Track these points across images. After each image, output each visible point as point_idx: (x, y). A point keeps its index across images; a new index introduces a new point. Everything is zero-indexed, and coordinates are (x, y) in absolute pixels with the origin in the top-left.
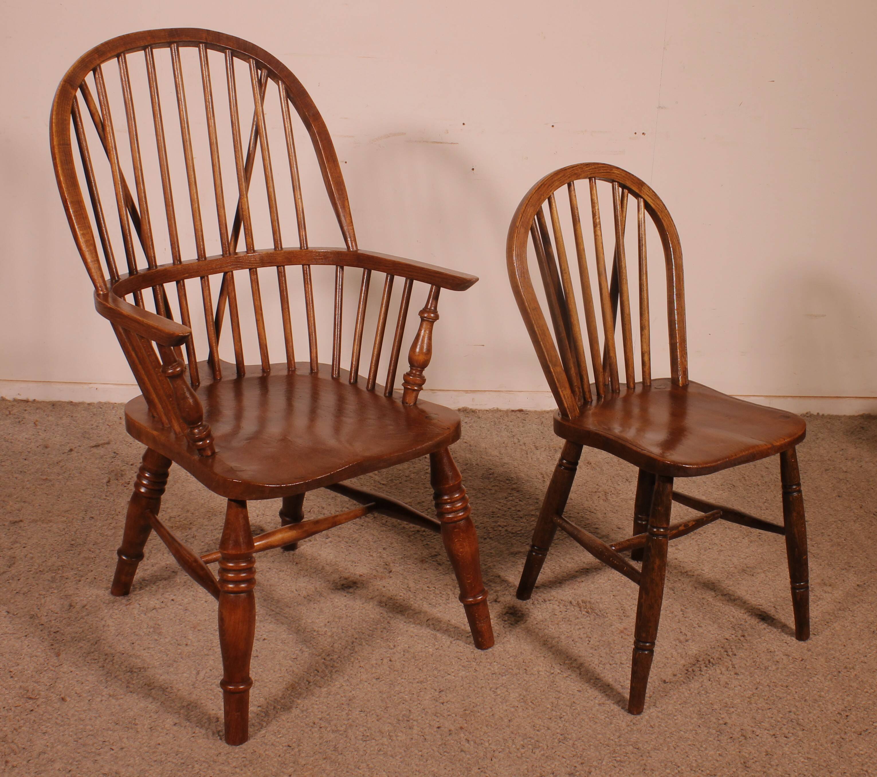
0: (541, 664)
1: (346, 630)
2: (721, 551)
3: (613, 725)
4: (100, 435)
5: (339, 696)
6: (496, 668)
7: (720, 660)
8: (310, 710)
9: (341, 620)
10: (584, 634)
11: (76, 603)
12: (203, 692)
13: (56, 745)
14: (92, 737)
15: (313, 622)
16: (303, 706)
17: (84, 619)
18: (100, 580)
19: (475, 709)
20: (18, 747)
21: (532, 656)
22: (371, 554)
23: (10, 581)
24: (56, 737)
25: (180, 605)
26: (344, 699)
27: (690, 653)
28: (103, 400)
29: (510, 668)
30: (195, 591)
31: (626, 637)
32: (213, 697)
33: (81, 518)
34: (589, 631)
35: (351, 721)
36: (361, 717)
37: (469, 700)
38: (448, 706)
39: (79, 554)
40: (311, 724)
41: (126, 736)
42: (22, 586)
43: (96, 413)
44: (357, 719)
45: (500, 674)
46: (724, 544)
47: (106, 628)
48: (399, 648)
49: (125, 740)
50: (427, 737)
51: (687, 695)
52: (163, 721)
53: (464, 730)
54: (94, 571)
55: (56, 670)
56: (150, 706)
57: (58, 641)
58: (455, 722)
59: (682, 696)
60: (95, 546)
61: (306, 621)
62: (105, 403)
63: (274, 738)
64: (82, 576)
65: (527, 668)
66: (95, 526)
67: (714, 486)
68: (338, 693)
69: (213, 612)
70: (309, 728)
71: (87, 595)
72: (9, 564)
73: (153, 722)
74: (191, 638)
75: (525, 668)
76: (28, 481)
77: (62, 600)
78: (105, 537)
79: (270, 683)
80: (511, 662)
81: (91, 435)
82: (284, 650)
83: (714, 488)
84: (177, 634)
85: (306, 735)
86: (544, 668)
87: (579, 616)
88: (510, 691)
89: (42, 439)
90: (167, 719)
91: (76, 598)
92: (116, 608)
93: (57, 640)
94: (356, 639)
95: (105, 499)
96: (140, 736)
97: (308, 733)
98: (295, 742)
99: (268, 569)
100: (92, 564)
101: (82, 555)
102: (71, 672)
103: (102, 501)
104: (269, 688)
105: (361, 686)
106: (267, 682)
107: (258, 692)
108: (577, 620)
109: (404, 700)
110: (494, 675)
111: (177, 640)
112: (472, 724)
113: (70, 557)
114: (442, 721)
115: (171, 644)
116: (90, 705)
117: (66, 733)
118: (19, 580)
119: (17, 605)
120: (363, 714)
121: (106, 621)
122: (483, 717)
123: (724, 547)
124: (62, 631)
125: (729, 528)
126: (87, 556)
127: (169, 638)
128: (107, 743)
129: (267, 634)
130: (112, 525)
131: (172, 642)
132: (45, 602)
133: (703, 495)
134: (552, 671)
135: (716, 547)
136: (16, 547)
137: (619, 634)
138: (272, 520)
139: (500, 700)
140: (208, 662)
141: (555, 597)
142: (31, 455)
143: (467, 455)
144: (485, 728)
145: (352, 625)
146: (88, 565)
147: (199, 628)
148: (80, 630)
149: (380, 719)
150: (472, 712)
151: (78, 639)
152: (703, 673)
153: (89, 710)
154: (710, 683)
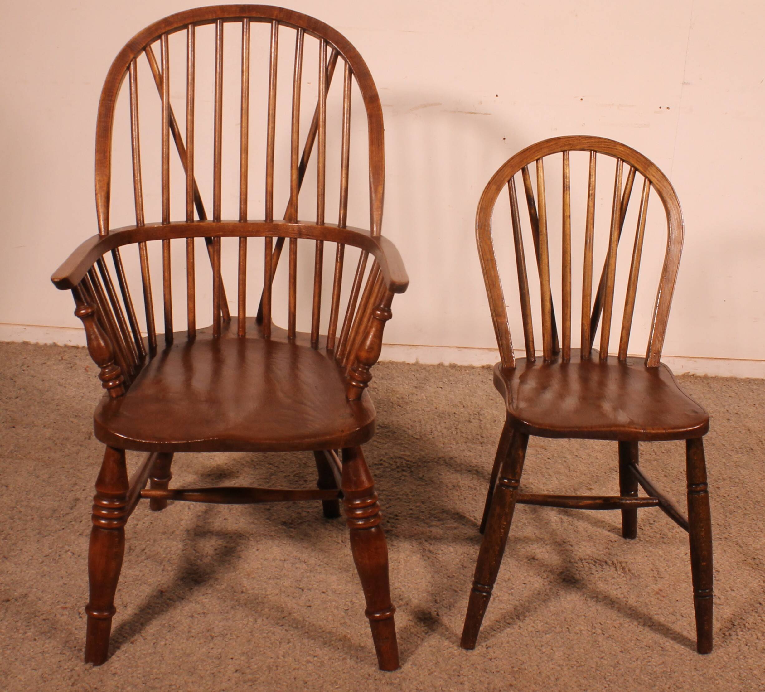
0: (583, 623)
2: (745, 515)
3: (657, 688)
6: (539, 626)
7: (755, 625)
10: (621, 594)
12: (261, 640)
13: (125, 686)
14: (158, 680)
17: (144, 562)
19: (523, 667)
20: (90, 686)
21: (573, 615)
22: (411, 507)
23: (73, 523)
24: (126, 678)
27: (725, 616)
29: (553, 627)
31: (662, 598)
32: (271, 646)
34: (625, 590)
35: (403, 674)
36: (413, 670)
37: (516, 657)
38: (497, 662)
40: (367, 676)
41: (190, 681)
42: (84, 528)
44: (410, 672)
45: (543, 632)
46: (748, 507)
49: (190, 684)
51: (726, 659)
52: (225, 668)
53: (513, 687)
56: (212, 651)
58: (504, 678)
59: (722, 660)
63: (331, 689)
64: (139, 520)
65: (570, 628)
67: (733, 449)
69: (265, 560)
70: (365, 680)
71: (145, 539)
72: (71, 506)
73: (215, 667)
74: (245, 585)
75: (567, 626)
76: (83, 425)
79: (324, 633)
80: (554, 620)
82: (335, 601)
83: (733, 451)
85: (361, 686)
86: (586, 627)
87: (615, 576)
88: (555, 649)
89: (93, 385)
90: (229, 665)
96: (204, 681)
97: (364, 685)
108: (614, 579)
109: (453, 655)
110: (538, 633)
112: (520, 681)
114: (491, 677)
116: (155, 648)
117: (135, 675)
118: (81, 522)
119: (81, 547)
120: (415, 668)
122: (530, 675)
123: (748, 511)
125: (751, 492)
128: (174, 687)
129: (318, 584)
133: (723, 458)
134: (594, 631)
135: (741, 511)
136: (76, 489)
137: (655, 595)
139: (546, 658)
141: (590, 556)
142: (83, 399)
143: (494, 412)
144: (534, 686)
145: (399, 578)
147: (253, 576)
148: (141, 574)
149: (432, 673)
150: (519, 669)
151: (140, 582)
152: (739, 637)
153: (155, 653)
154: (747, 647)
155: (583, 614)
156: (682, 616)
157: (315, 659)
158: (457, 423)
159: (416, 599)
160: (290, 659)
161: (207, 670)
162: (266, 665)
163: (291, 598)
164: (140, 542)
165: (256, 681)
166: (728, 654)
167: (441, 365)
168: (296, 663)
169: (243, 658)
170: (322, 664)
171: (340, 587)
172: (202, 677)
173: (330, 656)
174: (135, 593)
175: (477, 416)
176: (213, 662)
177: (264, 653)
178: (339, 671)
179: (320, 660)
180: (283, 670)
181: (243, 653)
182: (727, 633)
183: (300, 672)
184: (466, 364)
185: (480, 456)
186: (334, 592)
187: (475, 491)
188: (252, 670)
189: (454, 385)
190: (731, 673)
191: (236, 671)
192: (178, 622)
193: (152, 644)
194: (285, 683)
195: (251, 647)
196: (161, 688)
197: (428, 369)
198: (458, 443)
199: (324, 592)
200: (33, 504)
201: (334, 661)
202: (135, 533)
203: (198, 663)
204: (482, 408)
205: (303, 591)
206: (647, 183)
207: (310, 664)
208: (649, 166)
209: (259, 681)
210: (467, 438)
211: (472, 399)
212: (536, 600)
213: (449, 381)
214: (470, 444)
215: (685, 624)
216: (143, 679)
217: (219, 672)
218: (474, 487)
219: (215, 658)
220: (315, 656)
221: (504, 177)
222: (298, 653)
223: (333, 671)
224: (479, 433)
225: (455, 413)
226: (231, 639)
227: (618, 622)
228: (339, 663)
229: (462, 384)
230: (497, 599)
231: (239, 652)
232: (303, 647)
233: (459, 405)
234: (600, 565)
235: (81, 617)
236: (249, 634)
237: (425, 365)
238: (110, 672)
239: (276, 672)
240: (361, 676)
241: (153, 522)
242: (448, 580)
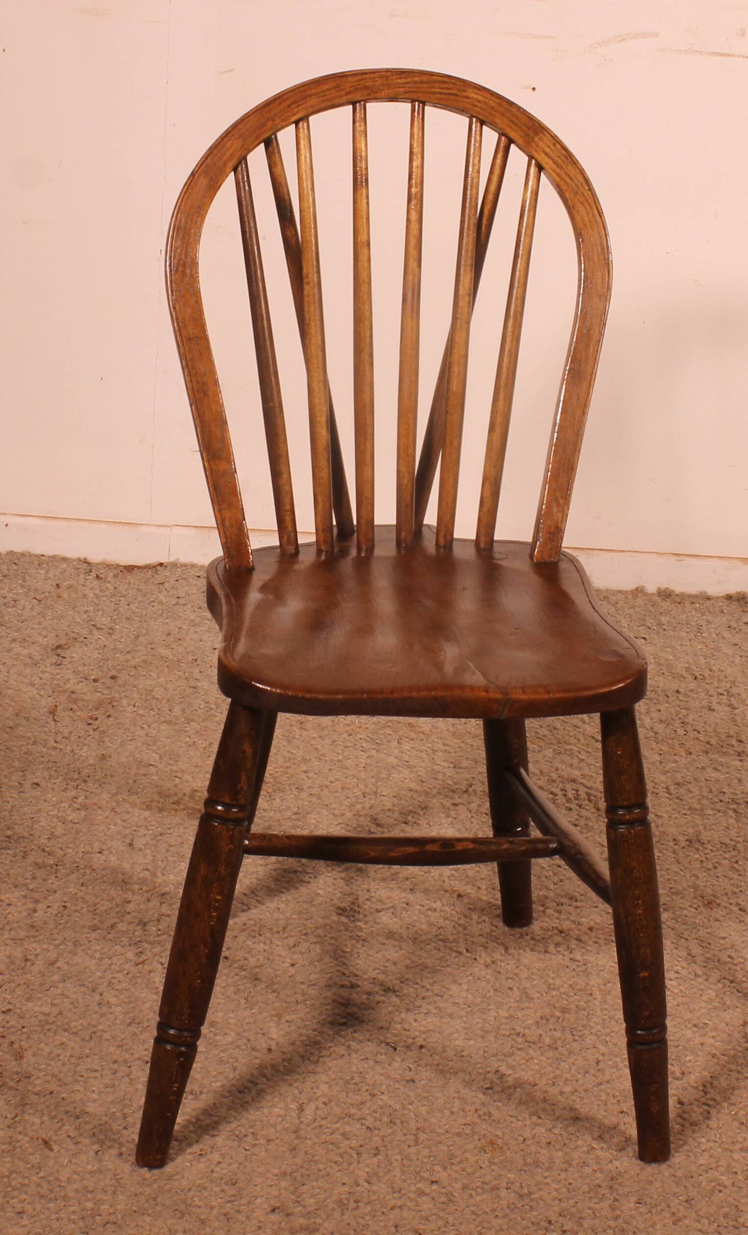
1: (580, 1036)
4: (23, 618)
5: (588, 1170)
8: (537, 1196)
9: (567, 1016)
11: (36, 955)
12: (317, 1147)
15: (511, 1016)
16: (521, 1187)
17: (57, 988)
18: (76, 911)
24: (44, 1222)
25: (241, 968)
26: (599, 1175)
28: (18, 549)
30: (268, 942)
32: (340, 1160)
33: (16, 784)
35: (620, 1221)
36: (641, 1214)
39: (24, 857)
40: (544, 1224)
41: (180, 1229)
43: (7, 573)
44: (633, 1217)
47: (105, 1009)
48: (693, 1077)
52: (249, 1202)
54: (59, 892)
55: (19, 1088)
56: (217, 1169)
57: (13, 1030)
60: (53, 842)
61: (497, 1012)
62: (23, 555)
64: (37, 901)
66: (45, 800)
68: (585, 1164)
69: (309, 986)
71: (55, 940)
73: (228, 1202)
77: (8, 948)
78: (70, 825)
79: (448, 1135)
81: (6, 618)
82: (463, 1070)
84: (246, 1028)
90: (256, 1198)
91: (35, 945)
92: (118, 969)
93: (12, 1027)
94: (603, 1055)
95: (55, 748)
99: (405, 906)
100: (53, 877)
101: (31, 859)
102: (51, 1093)
103: (49, 751)
104: (448, 1146)
106: (442, 1134)
107: (426, 1152)
109: (719, 1185)
111: (249, 1040)
113: (7, 862)
115: (238, 1047)
116: (100, 1161)
120: (643, 1210)
121: (101, 994)
124: (18, 1011)
126: (40, 860)
127: (233, 1035)
130: (79, 801)
131: (239, 1043)
138: (394, 805)
140: (318, 1087)
145: (591, 1028)
146: (45, 880)
147: (289, 1018)
148: (55, 1010)
149: (679, 1220)
151: (54, 1028)
153: (100, 1171)
157: (435, 1187)
158: (684, 712)
160: (382, 1188)
161: (212, 1208)
162: (335, 1197)
163: (371, 1063)
164: (45, 946)
167: (639, 591)
168: (396, 1195)
169: (283, 1184)
170: (449, 1195)
171: (472, 1042)
172: (203, 1222)
173: (466, 1181)
174: (47, 1049)
175: (724, 698)
176: (223, 1191)
177: (328, 1175)
178: (487, 1213)
179: (444, 1190)
180: (369, 1208)
181: (284, 1174)
183: (405, 1213)
184: (692, 590)
185: (740, 781)
187: (734, 853)
188: (304, 1207)
189: (671, 633)
191: (273, 1210)
193: (92, 1153)
195: (299, 1161)
197: (613, 599)
198: (690, 753)
201: (473, 1193)
202: (33, 927)
203: (192, 1193)
204: (733, 683)
207: (424, 1198)
210: (708, 743)
211: (713, 662)
213: (660, 624)
214: (716, 756)
217: (238, 1212)
218: (733, 843)
219: (226, 1184)
220: (433, 1182)
222: (398, 1175)
223: (473, 1213)
224: (732, 732)
225: (678, 692)
226: (255, 1145)
228: (485, 1196)
229: (688, 633)
231: (276, 1171)
232: (405, 1162)
233: (685, 674)
236: (293, 1135)
237: (607, 590)
238: (10, 1209)
239: (355, 1212)
240: (533, 1224)
241: (68, 905)
242: (694, 1033)
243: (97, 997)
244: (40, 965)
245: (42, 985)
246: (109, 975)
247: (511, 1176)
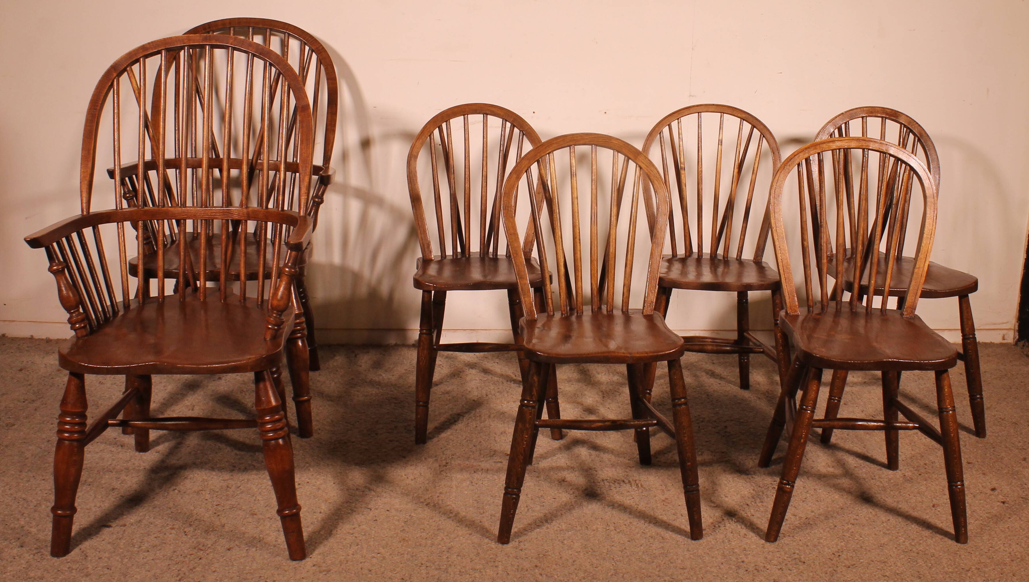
0: (599, 523)
3: (654, 564)
5: (440, 546)
6: (564, 527)
10: (633, 503)
14: (250, 575)
19: (547, 554)
21: (592, 518)
26: (444, 548)
29: (575, 527)
31: (667, 504)
34: (637, 500)
35: (450, 562)
36: (458, 560)
37: (542, 548)
38: (526, 551)
40: (420, 565)
41: (276, 573)
44: (455, 561)
45: (566, 530)
48: (487, 513)
49: (276, 576)
50: (509, 573)
51: (713, 543)
52: (304, 564)
53: (538, 568)
58: (531, 562)
59: (710, 543)
63: (391, 574)
65: (588, 527)
68: (439, 544)
70: (418, 567)
74: (323, 508)
75: (586, 526)
80: (576, 523)
86: (602, 526)
87: (630, 490)
88: (575, 541)
96: (287, 573)
97: (417, 570)
98: (407, 576)
105: (457, 539)
107: (377, 544)
108: (629, 493)
110: (562, 532)
112: (544, 564)
114: (521, 562)
115: (308, 512)
116: (248, 553)
117: (231, 571)
120: (459, 558)
122: (553, 560)
124: (222, 505)
128: (262, 578)
129: (383, 505)
132: (208, 484)
134: (608, 528)
137: (661, 502)
139: (567, 548)
141: (610, 478)
144: (555, 567)
149: (473, 561)
150: (544, 555)
151: (235, 509)
152: (727, 528)
153: (247, 556)
154: (732, 534)
155: (600, 517)
156: (682, 516)
157: (379, 555)
159: (463, 512)
165: (330, 571)
166: (716, 539)
169: (319, 557)
170: (384, 558)
172: (286, 571)
180: (352, 564)
181: (320, 554)
182: (717, 526)
183: (366, 564)
186: (397, 510)
190: (716, 552)
191: (314, 566)
192: (267, 534)
193: (245, 551)
194: (354, 572)
196: (252, 579)
199: (388, 510)
200: (145, 458)
205: (371, 510)
206: (638, 169)
208: (638, 155)
209: (332, 571)
212: (562, 509)
215: (684, 521)
216: (238, 574)
217: (300, 567)
221: (523, 167)
222: (365, 552)
227: (628, 521)
228: (398, 557)
230: (530, 510)
232: (369, 548)
234: (618, 483)
235: (186, 535)
239: (346, 565)
243: (254, 498)
244: (233, 488)
245: (233, 495)
246: (260, 490)
247: (410, 550)
